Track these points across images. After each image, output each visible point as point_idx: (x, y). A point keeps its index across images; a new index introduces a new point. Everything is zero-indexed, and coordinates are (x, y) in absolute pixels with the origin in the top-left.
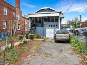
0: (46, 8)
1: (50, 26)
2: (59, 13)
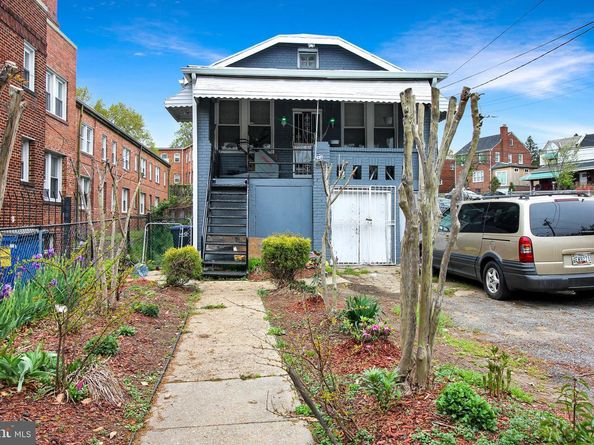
0: (311, 39)
2: (430, 80)
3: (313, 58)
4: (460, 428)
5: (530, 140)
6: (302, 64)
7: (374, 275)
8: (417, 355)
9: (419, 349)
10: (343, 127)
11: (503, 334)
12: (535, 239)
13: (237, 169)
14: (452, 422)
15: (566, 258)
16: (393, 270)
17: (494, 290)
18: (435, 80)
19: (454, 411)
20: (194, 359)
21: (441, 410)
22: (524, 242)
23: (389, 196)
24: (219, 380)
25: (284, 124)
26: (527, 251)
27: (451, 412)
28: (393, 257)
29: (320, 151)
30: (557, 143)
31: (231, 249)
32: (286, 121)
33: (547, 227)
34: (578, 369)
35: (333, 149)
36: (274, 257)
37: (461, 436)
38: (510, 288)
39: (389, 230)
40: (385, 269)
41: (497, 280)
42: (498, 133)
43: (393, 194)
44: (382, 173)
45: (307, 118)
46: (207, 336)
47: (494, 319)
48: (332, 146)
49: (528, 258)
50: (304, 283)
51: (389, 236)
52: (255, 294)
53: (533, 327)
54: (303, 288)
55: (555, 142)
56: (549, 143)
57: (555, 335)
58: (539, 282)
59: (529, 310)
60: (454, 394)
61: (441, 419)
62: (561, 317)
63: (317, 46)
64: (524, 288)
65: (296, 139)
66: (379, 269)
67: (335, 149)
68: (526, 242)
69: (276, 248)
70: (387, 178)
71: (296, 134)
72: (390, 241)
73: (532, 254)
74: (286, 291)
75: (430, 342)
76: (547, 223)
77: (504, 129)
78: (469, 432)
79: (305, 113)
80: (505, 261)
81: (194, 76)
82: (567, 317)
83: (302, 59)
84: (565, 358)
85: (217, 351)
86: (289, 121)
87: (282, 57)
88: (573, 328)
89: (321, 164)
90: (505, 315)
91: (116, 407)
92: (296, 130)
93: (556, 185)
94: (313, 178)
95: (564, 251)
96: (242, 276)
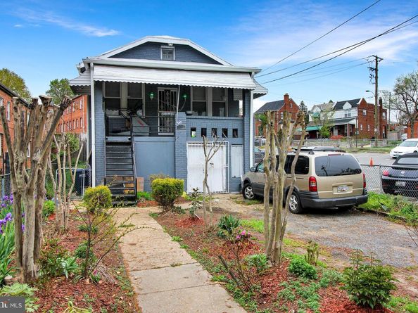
0: (170, 40)
1: (204, 132)
2: (250, 73)
3: (171, 53)
4: (301, 279)
5: (302, 104)
6: (163, 56)
7: (217, 200)
8: (275, 246)
9: (276, 243)
10: (192, 101)
11: (304, 234)
12: (318, 178)
13: (119, 128)
14: (297, 276)
15: (335, 189)
16: (227, 196)
17: (294, 209)
18: (253, 73)
19: (297, 271)
20: (136, 258)
21: (291, 271)
22: (312, 180)
23: (225, 148)
24: (159, 268)
25: (152, 98)
26: (313, 185)
27: (296, 272)
28: (227, 187)
29: (180, 118)
30: (319, 106)
31: (122, 185)
32: (154, 96)
33: (323, 171)
34: (346, 250)
35: (188, 117)
36: (162, 192)
37: (302, 282)
38: (303, 206)
39: (224, 171)
40: (222, 196)
41: (296, 203)
42: (283, 99)
43: (227, 147)
44: (220, 132)
45: (168, 94)
46: (135, 244)
47: (297, 225)
48: (187, 115)
49: (314, 189)
50: (180, 208)
51: (225, 174)
52: (148, 216)
53: (319, 229)
54: (180, 211)
55: (318, 106)
56: (315, 106)
57: (331, 233)
58: (320, 203)
59: (315, 219)
60: (297, 263)
61: (291, 276)
62: (332, 223)
63: (174, 44)
64: (312, 207)
65: (160, 108)
66: (219, 196)
67: (190, 117)
68: (313, 180)
69: (163, 186)
70: (223, 136)
71: (160, 105)
72: (225, 178)
73: (316, 187)
74: (170, 213)
75: (281, 240)
76: (323, 168)
77: (286, 96)
78: (307, 280)
79: (166, 91)
80: (301, 191)
81: (92, 65)
82: (336, 223)
83: (164, 53)
84: (338, 245)
85: (147, 252)
86: (155, 96)
87: (150, 51)
88: (340, 228)
89: (180, 127)
90: (303, 223)
91: (115, 285)
92: (160, 102)
93: (319, 135)
94: (174, 136)
95: (334, 185)
96: (133, 204)
